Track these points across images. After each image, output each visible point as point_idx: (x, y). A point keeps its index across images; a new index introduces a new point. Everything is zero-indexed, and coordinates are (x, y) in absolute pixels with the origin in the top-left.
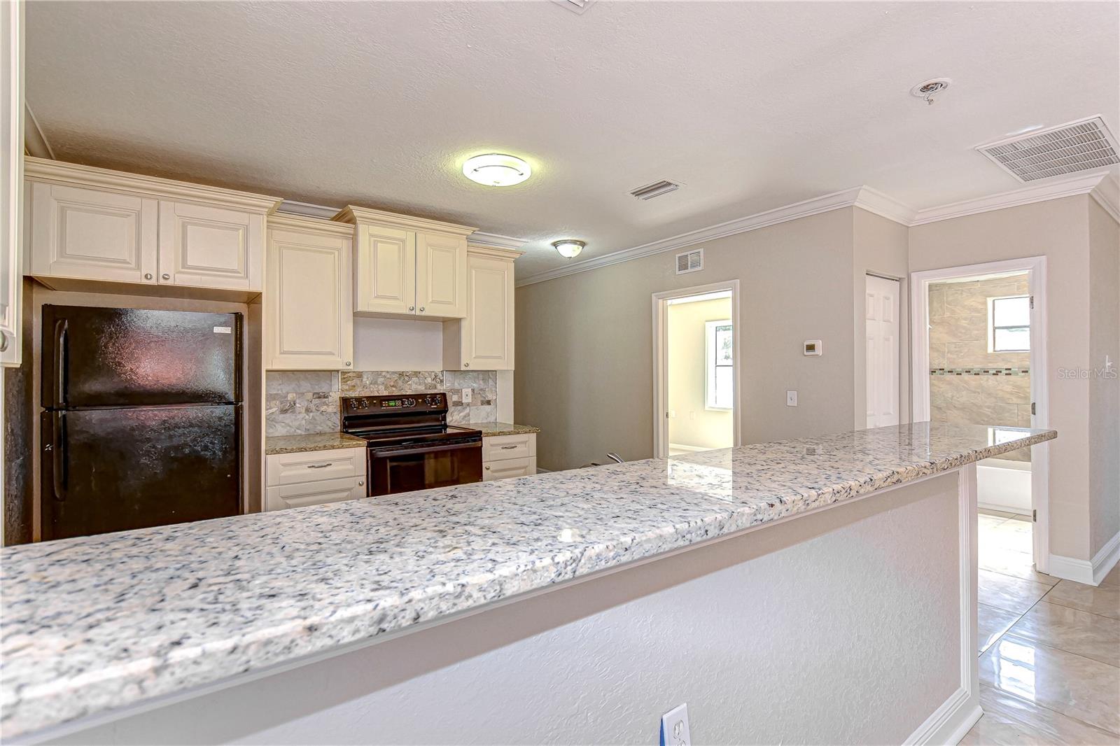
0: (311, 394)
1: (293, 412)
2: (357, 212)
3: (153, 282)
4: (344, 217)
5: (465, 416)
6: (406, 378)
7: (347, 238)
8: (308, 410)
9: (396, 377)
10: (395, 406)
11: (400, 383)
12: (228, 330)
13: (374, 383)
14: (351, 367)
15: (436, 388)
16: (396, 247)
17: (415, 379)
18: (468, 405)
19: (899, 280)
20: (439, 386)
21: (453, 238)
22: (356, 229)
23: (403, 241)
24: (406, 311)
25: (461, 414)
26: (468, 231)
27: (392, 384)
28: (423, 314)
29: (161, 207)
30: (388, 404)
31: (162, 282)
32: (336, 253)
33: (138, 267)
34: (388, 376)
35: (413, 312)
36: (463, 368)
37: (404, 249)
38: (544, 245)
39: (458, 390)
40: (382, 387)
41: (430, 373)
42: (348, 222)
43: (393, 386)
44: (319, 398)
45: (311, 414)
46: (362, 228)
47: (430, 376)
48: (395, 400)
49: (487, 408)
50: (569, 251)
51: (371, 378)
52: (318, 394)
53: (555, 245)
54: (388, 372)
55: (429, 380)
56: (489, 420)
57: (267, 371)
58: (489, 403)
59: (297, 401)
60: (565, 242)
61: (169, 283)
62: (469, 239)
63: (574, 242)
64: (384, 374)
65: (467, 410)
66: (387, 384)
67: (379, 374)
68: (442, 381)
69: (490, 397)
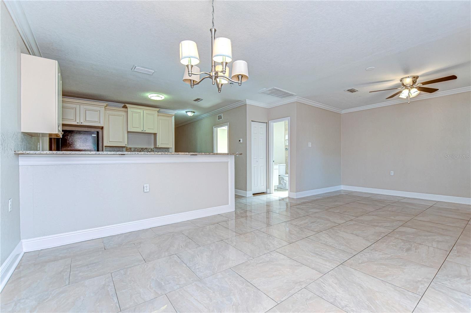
2: (127, 105)
3: (79, 124)
4: (125, 107)
7: (126, 112)
12: (95, 135)
13: (135, 151)
14: (127, 146)
16: (138, 114)
19: (266, 123)
21: (154, 112)
22: (127, 110)
23: (140, 113)
24: (141, 131)
26: (158, 109)
27: (139, 151)
28: (146, 132)
29: (81, 107)
31: (81, 124)
32: (123, 116)
33: (76, 121)
34: (138, 149)
35: (143, 131)
36: (157, 147)
37: (140, 115)
38: (183, 112)
41: (150, 148)
42: (126, 108)
46: (129, 109)
47: (150, 149)
50: (190, 114)
51: (133, 149)
53: (186, 112)
57: (105, 146)
60: (189, 112)
61: (82, 124)
62: (158, 112)
63: (191, 112)
67: (136, 148)
68: (153, 151)
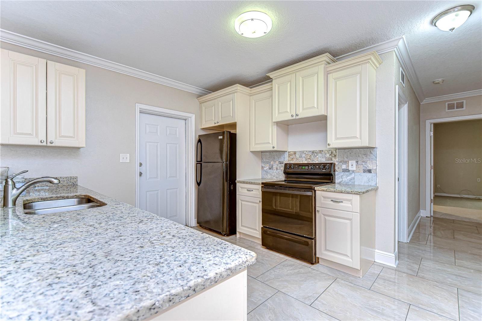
0: (278, 162)
1: (272, 169)
5: (351, 179)
6: (316, 154)
8: (277, 169)
9: (310, 154)
10: (305, 169)
11: (312, 157)
13: (301, 157)
15: (332, 160)
17: (320, 155)
18: (353, 171)
20: (333, 159)
25: (348, 178)
27: (309, 157)
30: (302, 168)
34: (307, 153)
39: (347, 161)
40: (304, 159)
41: (328, 151)
43: (309, 159)
44: (281, 163)
45: (278, 171)
47: (329, 153)
48: (305, 166)
49: (369, 175)
51: (299, 154)
52: (280, 162)
54: (307, 151)
55: (328, 155)
56: (370, 184)
58: (370, 171)
59: (274, 165)
64: (305, 152)
65: (353, 175)
66: (306, 158)
67: (303, 152)
68: (335, 156)
69: (370, 167)
